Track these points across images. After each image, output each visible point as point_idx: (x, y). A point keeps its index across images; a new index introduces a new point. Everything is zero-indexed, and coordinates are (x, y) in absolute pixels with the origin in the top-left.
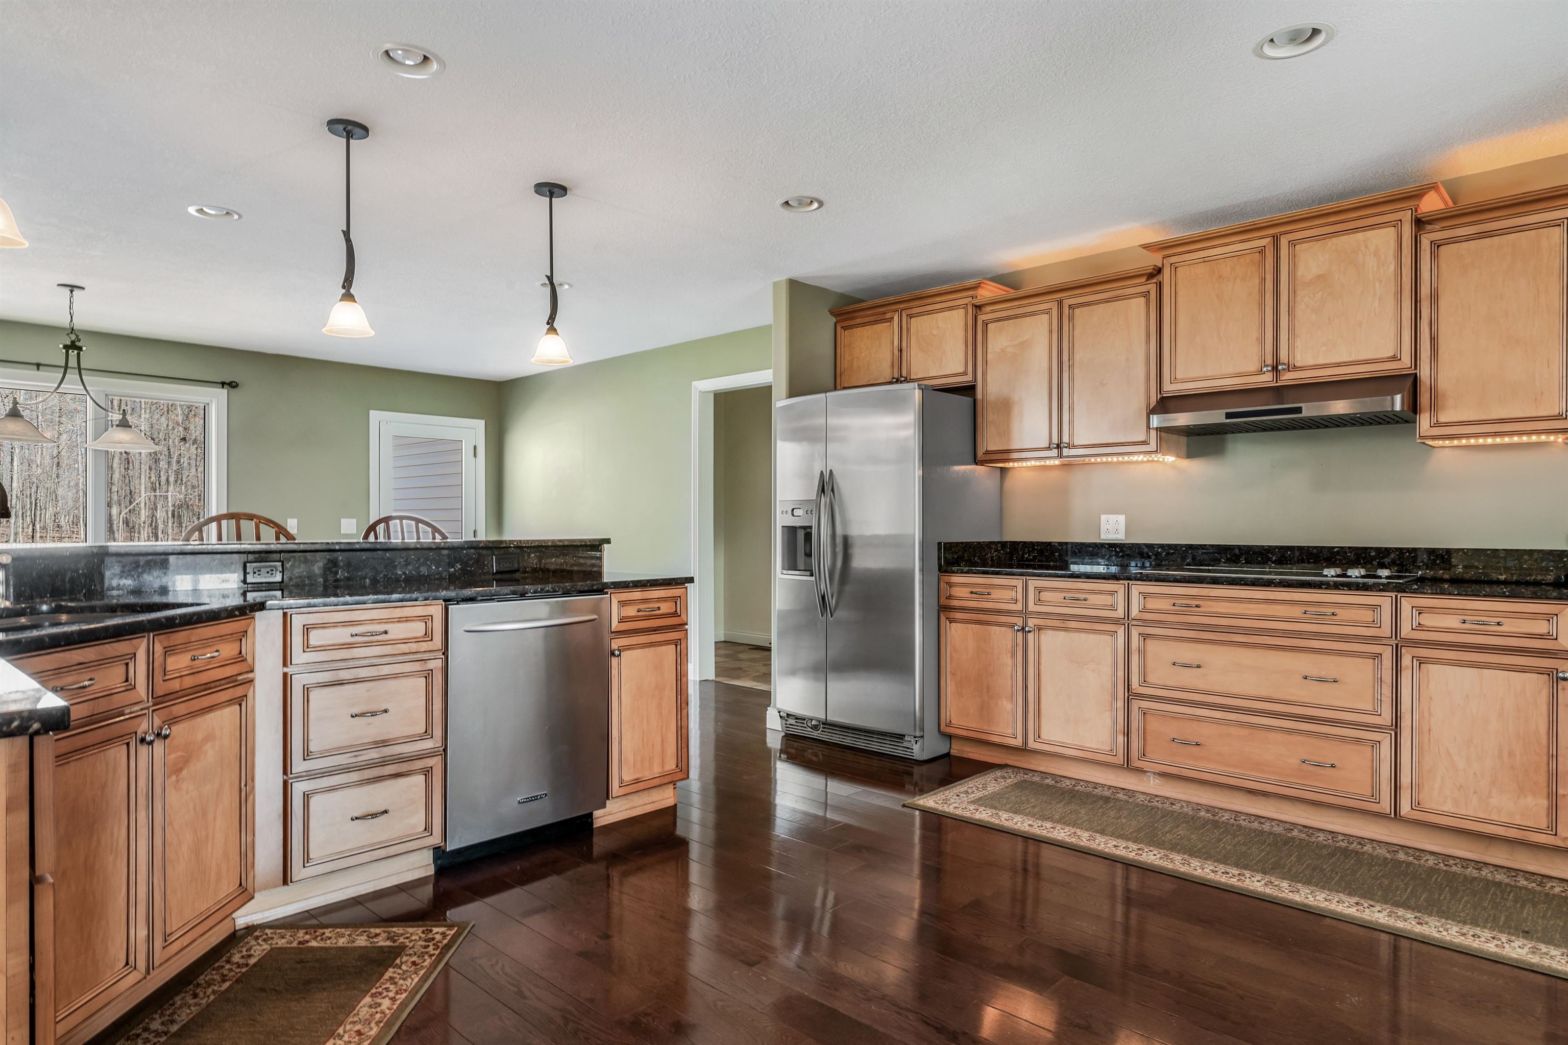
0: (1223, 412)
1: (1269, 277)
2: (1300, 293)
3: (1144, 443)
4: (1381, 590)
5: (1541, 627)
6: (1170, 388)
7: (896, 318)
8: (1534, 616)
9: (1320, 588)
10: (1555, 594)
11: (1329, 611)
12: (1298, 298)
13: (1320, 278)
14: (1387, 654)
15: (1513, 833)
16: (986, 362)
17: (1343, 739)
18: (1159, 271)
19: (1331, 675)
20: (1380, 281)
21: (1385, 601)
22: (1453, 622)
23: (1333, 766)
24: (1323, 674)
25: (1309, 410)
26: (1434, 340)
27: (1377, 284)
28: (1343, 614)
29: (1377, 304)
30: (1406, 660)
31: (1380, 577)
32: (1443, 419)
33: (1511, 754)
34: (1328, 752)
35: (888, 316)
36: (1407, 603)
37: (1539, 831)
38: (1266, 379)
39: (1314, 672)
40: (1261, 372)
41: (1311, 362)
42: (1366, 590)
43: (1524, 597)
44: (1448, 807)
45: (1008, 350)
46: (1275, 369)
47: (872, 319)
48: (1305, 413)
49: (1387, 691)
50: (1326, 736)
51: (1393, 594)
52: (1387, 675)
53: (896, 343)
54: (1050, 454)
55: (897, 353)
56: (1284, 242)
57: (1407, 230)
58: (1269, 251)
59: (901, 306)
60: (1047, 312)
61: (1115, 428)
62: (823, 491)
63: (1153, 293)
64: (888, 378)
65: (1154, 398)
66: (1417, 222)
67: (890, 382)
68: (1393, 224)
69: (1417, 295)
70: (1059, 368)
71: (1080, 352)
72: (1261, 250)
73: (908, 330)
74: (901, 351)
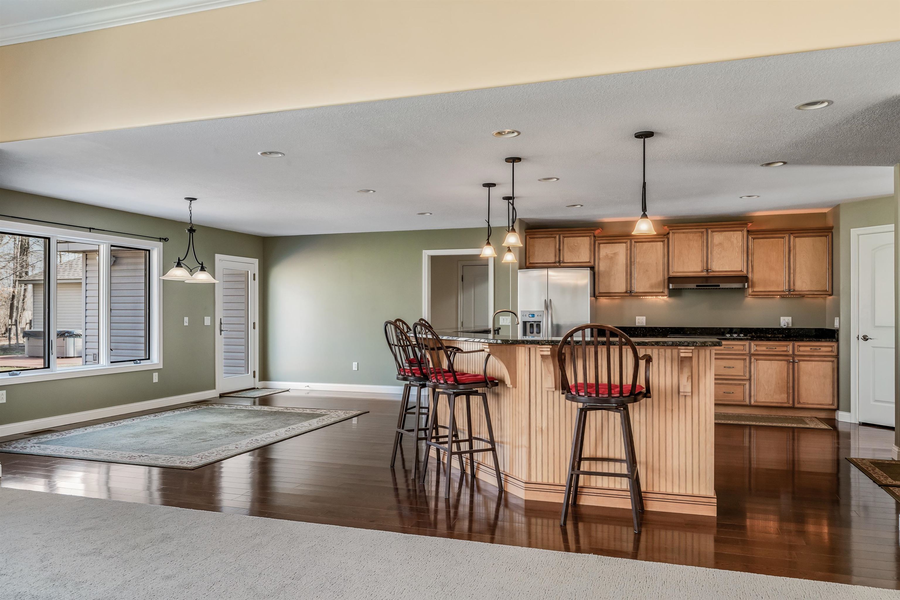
0: (695, 285)
1: (705, 241)
2: (714, 248)
3: (662, 292)
4: (746, 340)
5: (785, 349)
6: (672, 274)
7: (557, 237)
8: (784, 346)
9: (729, 340)
10: (789, 340)
11: (731, 347)
12: (714, 250)
13: (720, 244)
14: (748, 358)
15: (779, 405)
16: (599, 259)
17: (735, 384)
18: (668, 233)
19: (732, 366)
20: (738, 247)
21: (747, 343)
22: (764, 348)
23: (733, 393)
24: (730, 365)
25: (722, 286)
26: (752, 266)
27: (737, 248)
28: (735, 348)
29: (737, 254)
30: (753, 360)
31: (741, 336)
32: (755, 290)
33: (779, 383)
34: (731, 389)
35: (555, 236)
36: (752, 344)
37: (785, 403)
38: (704, 274)
39: (727, 365)
40: (702, 272)
41: (717, 270)
42: (742, 340)
43: (781, 341)
44: (763, 400)
45: (609, 255)
46: (707, 271)
47: (545, 236)
48: (721, 287)
49: (748, 369)
50: (731, 384)
51: (749, 341)
52: (748, 364)
53: (557, 247)
54: (626, 294)
55: (557, 251)
56: (710, 231)
57: (745, 233)
58: (705, 233)
59: (560, 233)
60: (625, 243)
61: (652, 287)
62: (547, 308)
63: (666, 241)
64: (553, 261)
65: (666, 277)
66: (748, 231)
67: (555, 263)
68: (741, 231)
69: (748, 253)
70: (630, 264)
71: (638, 259)
72: (702, 232)
73: (563, 242)
74: (560, 250)
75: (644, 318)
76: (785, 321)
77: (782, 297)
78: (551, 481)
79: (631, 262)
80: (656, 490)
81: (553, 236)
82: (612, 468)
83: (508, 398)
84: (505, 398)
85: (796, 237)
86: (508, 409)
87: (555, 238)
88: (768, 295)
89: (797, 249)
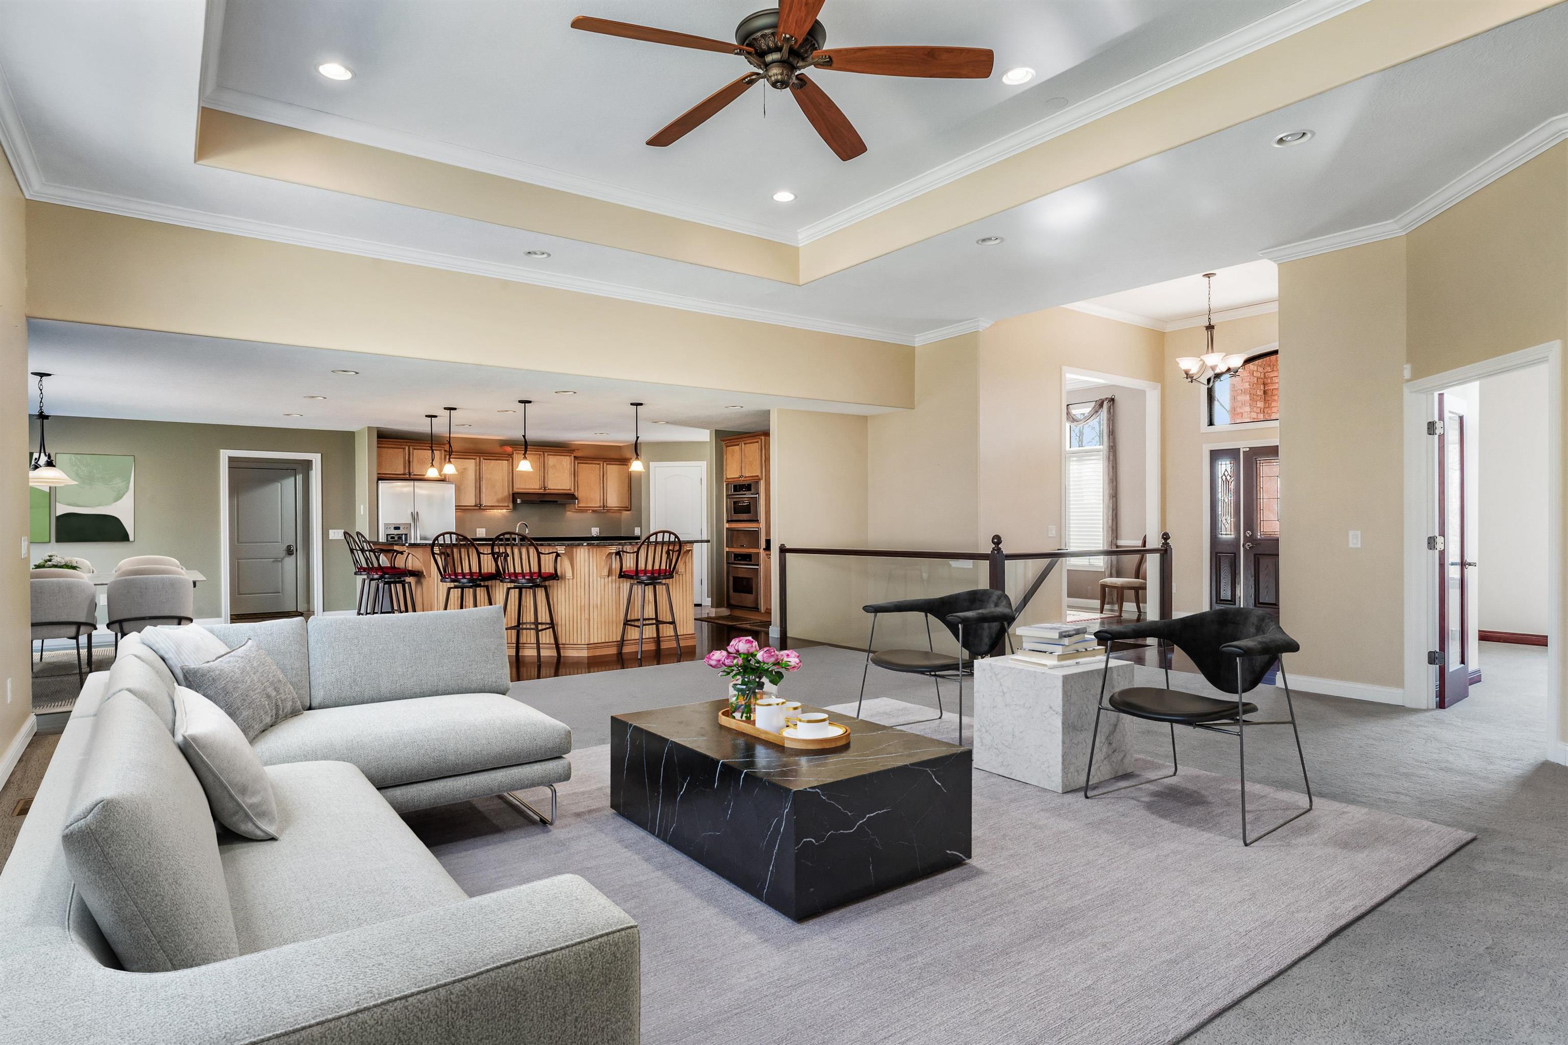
1: (542, 463)
2: (550, 468)
3: (508, 506)
6: (516, 490)
7: (407, 448)
12: (550, 470)
13: (554, 465)
18: (513, 454)
20: (567, 469)
26: (578, 486)
29: (566, 475)
32: (578, 505)
35: (404, 447)
38: (542, 491)
40: (540, 489)
41: (551, 488)
46: (544, 488)
47: (395, 446)
48: (552, 502)
53: (407, 458)
54: (476, 508)
55: (407, 462)
56: (546, 454)
57: (573, 458)
58: (542, 455)
59: (409, 444)
60: (475, 459)
61: (498, 501)
62: (414, 519)
63: (511, 460)
64: (402, 472)
65: (511, 493)
66: (575, 457)
67: (404, 474)
68: (569, 456)
69: (575, 474)
70: (479, 479)
71: (485, 475)
72: (540, 455)
73: (413, 454)
74: (409, 462)
75: (484, 530)
76: (595, 532)
77: (594, 511)
78: (603, 641)
79: (480, 478)
80: (665, 635)
81: (402, 447)
82: (650, 622)
83: (563, 588)
84: (559, 589)
85: (607, 464)
86: (563, 596)
87: (404, 449)
88: (582, 510)
89: (608, 473)
